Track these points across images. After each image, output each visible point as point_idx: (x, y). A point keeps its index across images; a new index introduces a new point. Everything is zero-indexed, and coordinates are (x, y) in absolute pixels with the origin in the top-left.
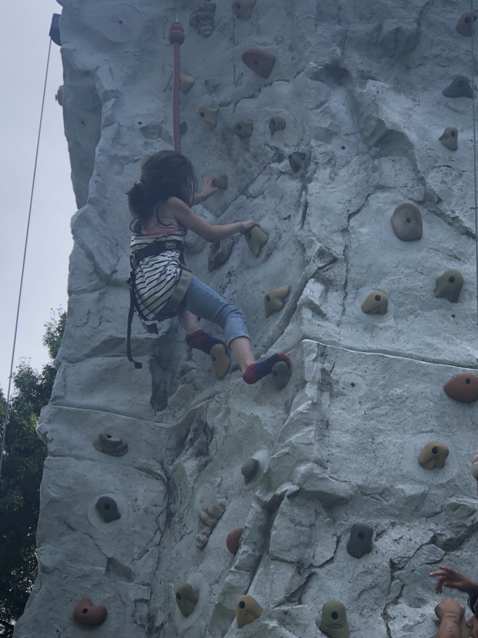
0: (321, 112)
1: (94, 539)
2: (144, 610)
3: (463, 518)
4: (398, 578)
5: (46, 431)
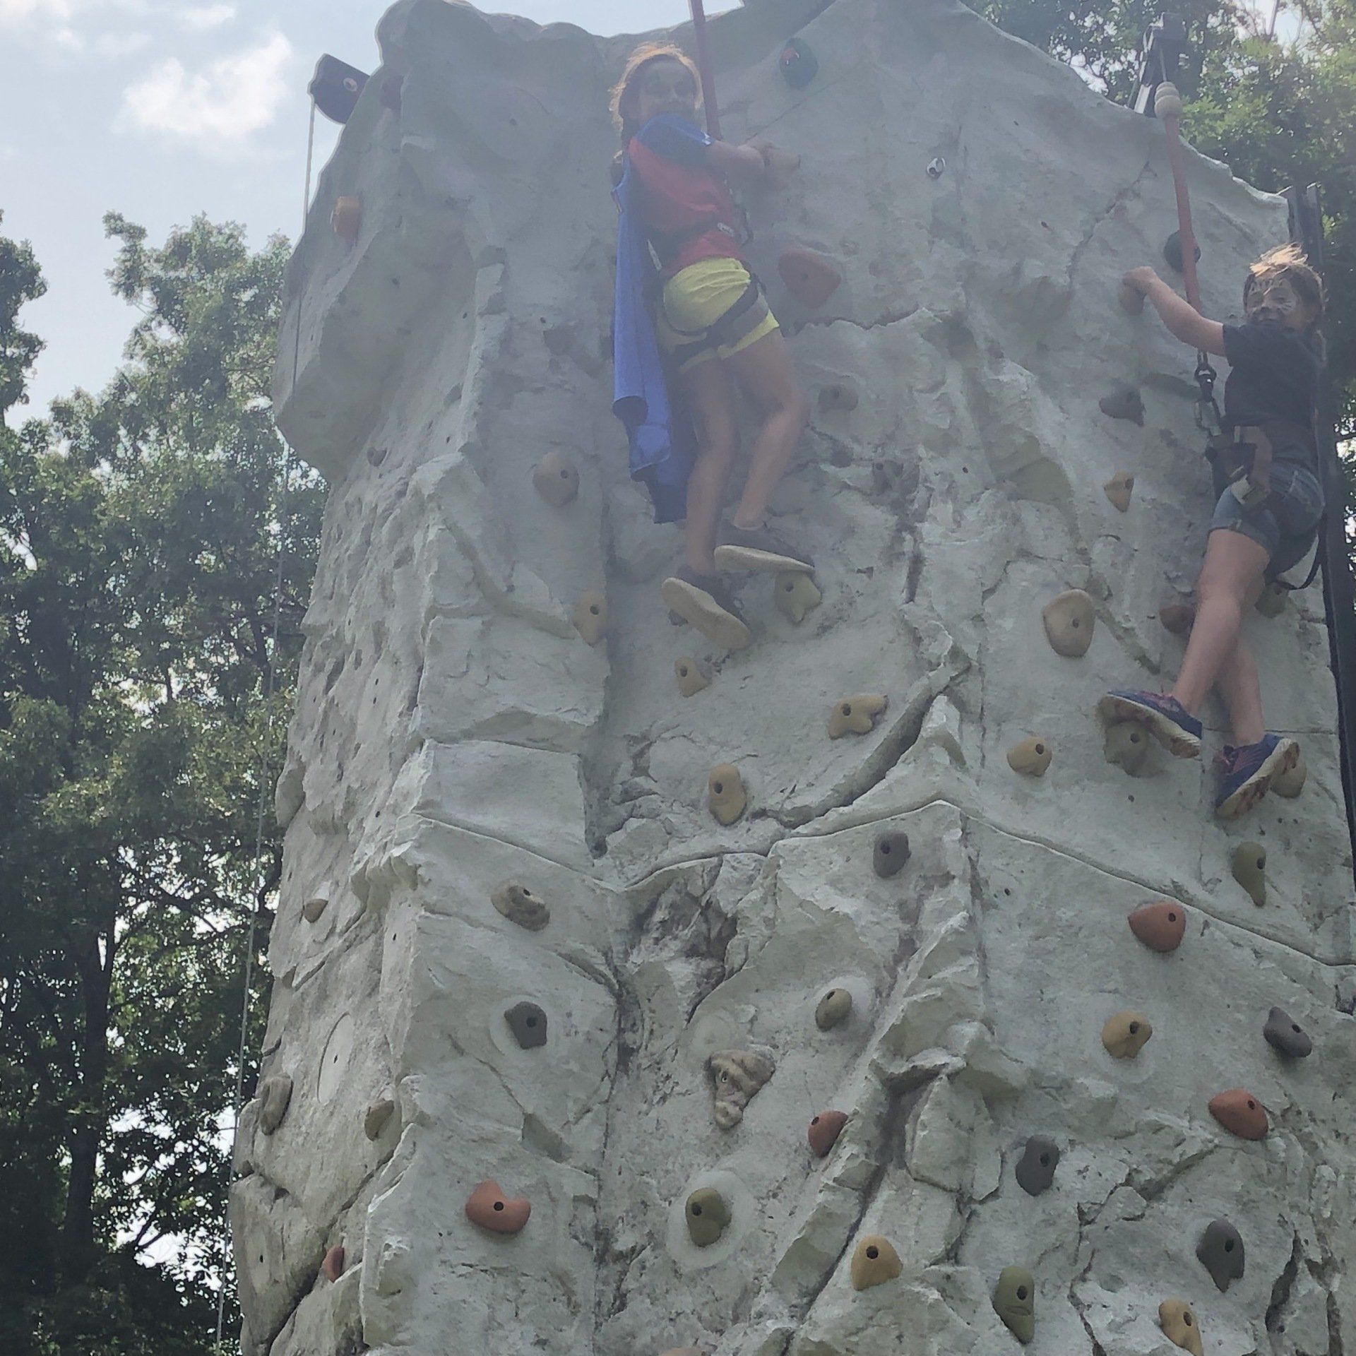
0: (938, 400)
1: (499, 1075)
2: (588, 1218)
3: (1167, 1147)
4: (1087, 1238)
5: (418, 863)
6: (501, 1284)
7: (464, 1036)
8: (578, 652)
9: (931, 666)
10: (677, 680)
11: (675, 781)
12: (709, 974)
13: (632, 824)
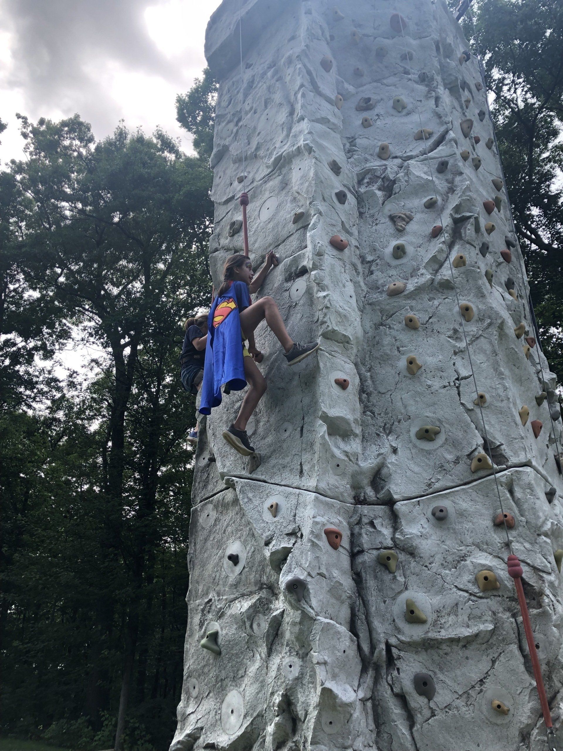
6: (341, 263)
7: (325, 196)
8: (336, 110)
9: (446, 123)
10: (362, 123)
11: (365, 149)
12: (385, 195)
13: (356, 157)
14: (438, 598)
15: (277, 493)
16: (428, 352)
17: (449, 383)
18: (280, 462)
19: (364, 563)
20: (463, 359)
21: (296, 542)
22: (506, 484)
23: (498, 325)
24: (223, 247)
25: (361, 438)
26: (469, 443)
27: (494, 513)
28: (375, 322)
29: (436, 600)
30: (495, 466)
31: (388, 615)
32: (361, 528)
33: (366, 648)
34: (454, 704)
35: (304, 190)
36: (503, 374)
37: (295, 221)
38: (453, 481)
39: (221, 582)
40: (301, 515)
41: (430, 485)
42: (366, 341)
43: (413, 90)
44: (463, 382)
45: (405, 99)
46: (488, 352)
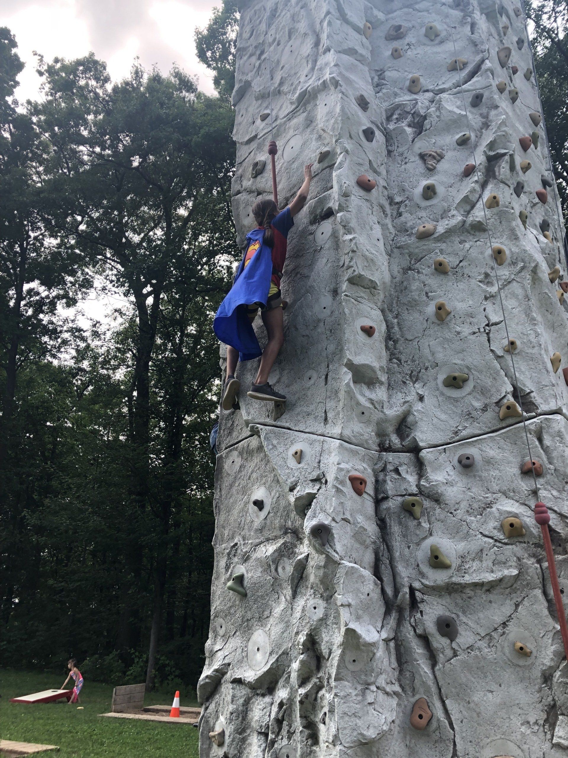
6: (368, 204)
7: (353, 133)
8: (364, 40)
9: (482, 52)
10: (392, 54)
11: (395, 82)
12: (416, 132)
13: (384, 91)
14: (463, 544)
15: (302, 440)
16: (458, 297)
17: (479, 329)
18: (305, 409)
19: (388, 509)
20: (494, 304)
21: (320, 488)
22: (535, 432)
23: (531, 269)
24: (245, 190)
25: (387, 385)
26: (498, 391)
27: (522, 461)
28: (403, 266)
29: (461, 546)
30: (525, 414)
31: (412, 560)
32: (386, 475)
33: (389, 591)
34: (476, 645)
35: (330, 128)
36: (535, 320)
37: (320, 161)
38: (480, 429)
39: (246, 527)
40: (326, 461)
41: (457, 432)
42: (394, 287)
43: (447, 16)
44: (492, 328)
45: (439, 26)
46: (520, 297)
